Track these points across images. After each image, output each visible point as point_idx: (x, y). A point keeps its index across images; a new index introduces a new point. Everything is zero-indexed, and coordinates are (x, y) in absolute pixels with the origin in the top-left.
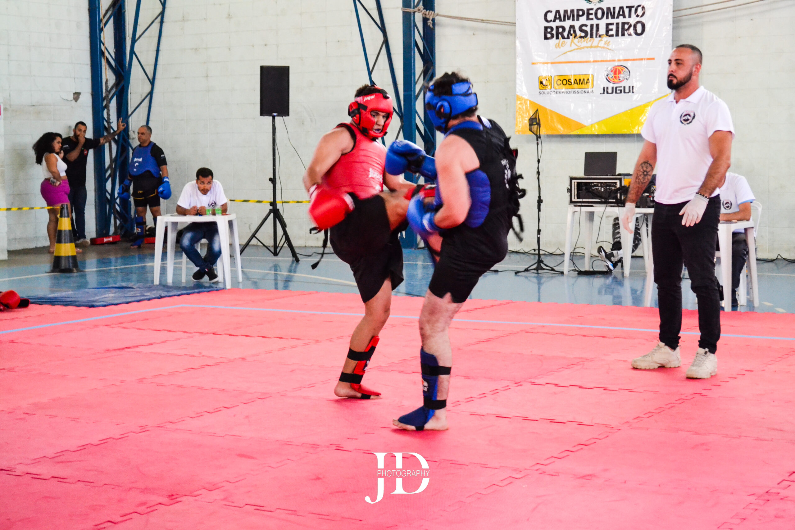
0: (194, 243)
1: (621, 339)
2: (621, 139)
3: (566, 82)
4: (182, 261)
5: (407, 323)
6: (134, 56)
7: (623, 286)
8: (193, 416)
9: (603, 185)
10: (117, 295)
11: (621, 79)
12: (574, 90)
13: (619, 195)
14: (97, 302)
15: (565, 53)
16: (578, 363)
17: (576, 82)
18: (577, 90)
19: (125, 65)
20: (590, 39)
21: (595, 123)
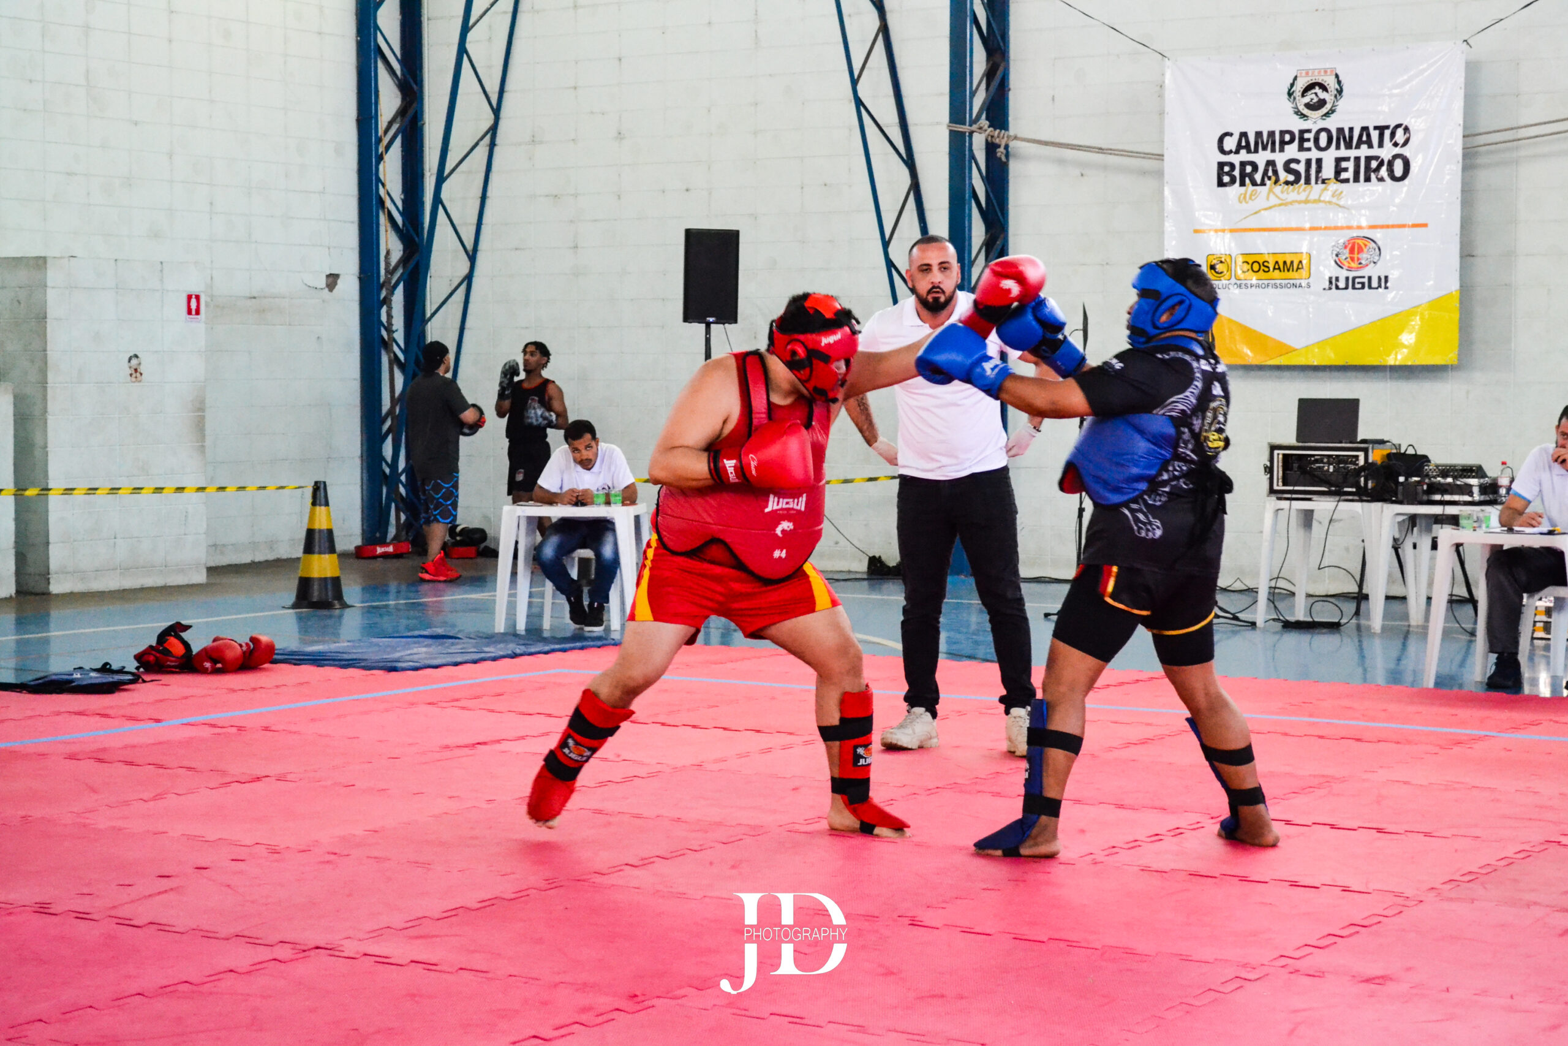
0: (562, 556)
1: (1391, 745)
2: (1360, 375)
3: (1258, 266)
6: (440, 209)
8: (637, 863)
9: (1332, 460)
10: (431, 650)
11: (1363, 262)
12: (1273, 282)
13: (1362, 479)
14: (399, 662)
15: (1256, 213)
16: (1319, 784)
17: (1277, 267)
18: (1278, 282)
19: (423, 227)
20: (1304, 186)
21: (1314, 344)
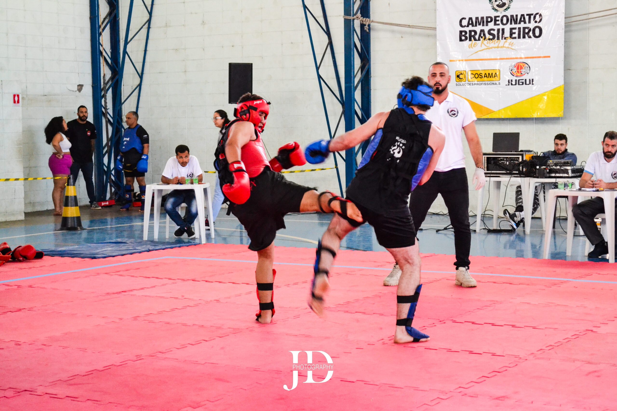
0: (176, 207)
1: (525, 285)
2: (522, 121)
3: (478, 75)
4: (166, 221)
5: (349, 272)
6: (126, 56)
7: (525, 242)
8: (179, 347)
9: (508, 159)
10: (114, 248)
11: (523, 73)
12: (484, 82)
13: (521, 167)
14: (98, 254)
15: (476, 52)
16: (490, 305)
17: (486, 76)
18: (486, 82)
19: (119, 63)
20: (497, 40)
21: (502, 109)
